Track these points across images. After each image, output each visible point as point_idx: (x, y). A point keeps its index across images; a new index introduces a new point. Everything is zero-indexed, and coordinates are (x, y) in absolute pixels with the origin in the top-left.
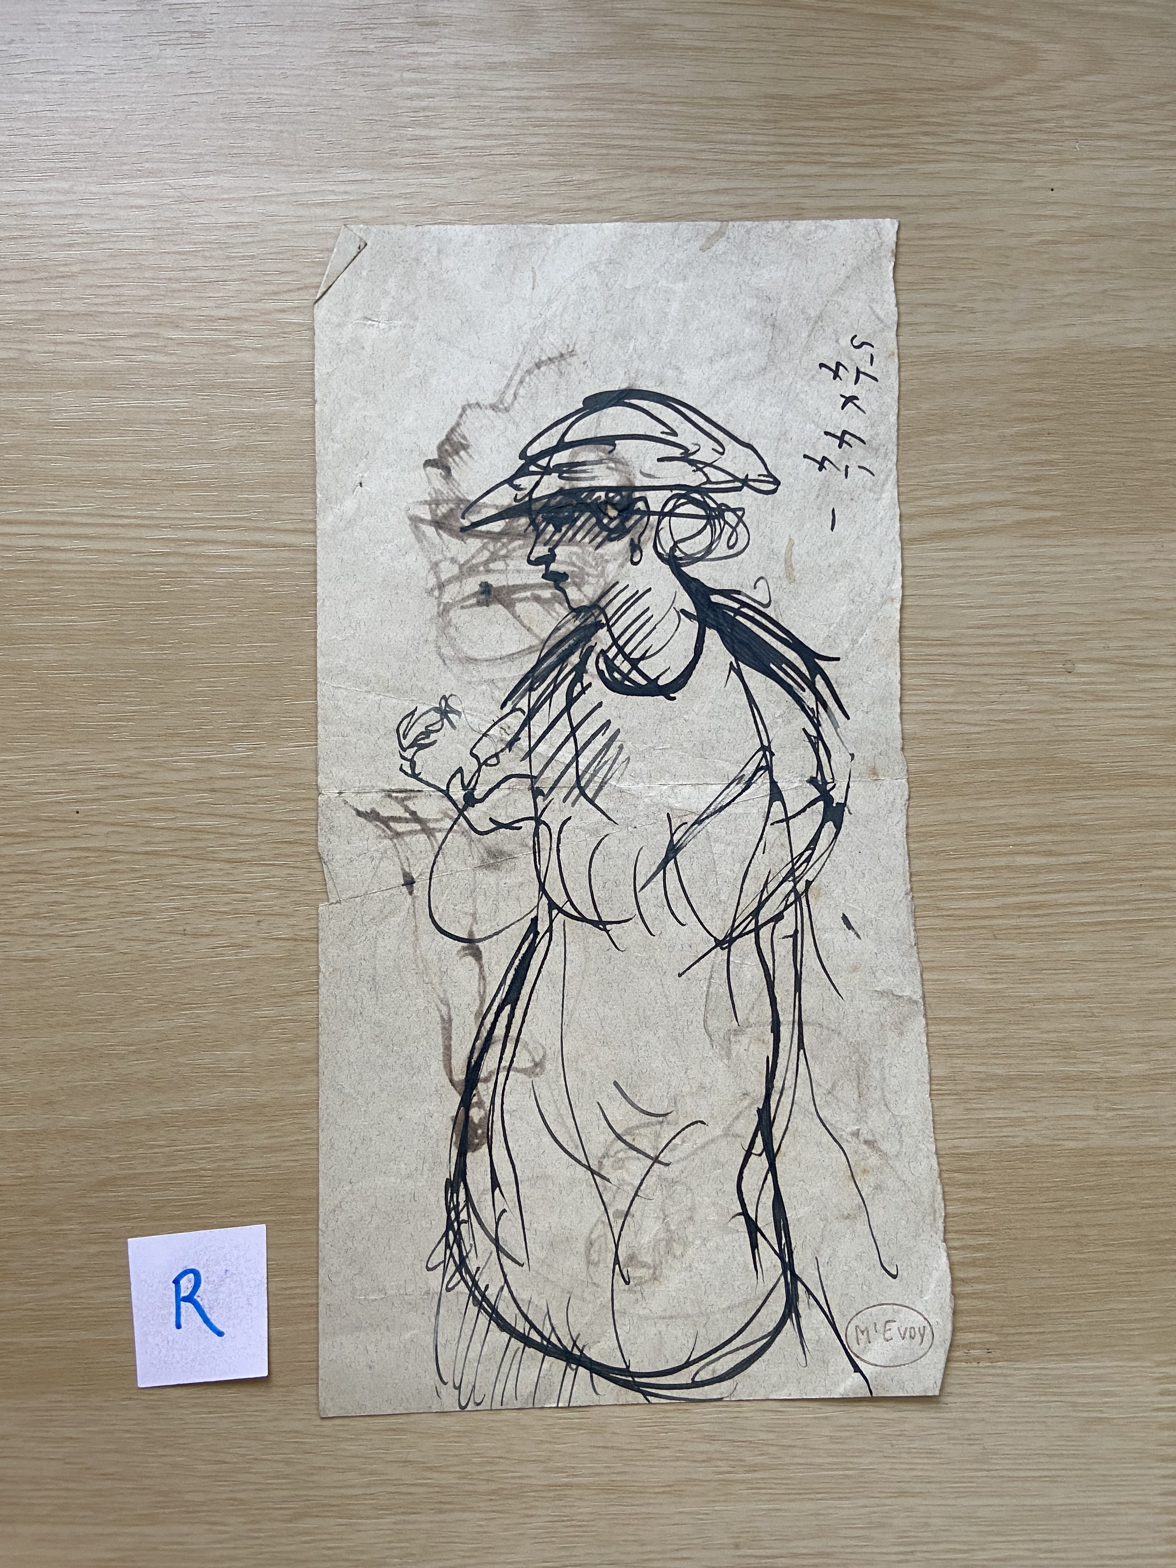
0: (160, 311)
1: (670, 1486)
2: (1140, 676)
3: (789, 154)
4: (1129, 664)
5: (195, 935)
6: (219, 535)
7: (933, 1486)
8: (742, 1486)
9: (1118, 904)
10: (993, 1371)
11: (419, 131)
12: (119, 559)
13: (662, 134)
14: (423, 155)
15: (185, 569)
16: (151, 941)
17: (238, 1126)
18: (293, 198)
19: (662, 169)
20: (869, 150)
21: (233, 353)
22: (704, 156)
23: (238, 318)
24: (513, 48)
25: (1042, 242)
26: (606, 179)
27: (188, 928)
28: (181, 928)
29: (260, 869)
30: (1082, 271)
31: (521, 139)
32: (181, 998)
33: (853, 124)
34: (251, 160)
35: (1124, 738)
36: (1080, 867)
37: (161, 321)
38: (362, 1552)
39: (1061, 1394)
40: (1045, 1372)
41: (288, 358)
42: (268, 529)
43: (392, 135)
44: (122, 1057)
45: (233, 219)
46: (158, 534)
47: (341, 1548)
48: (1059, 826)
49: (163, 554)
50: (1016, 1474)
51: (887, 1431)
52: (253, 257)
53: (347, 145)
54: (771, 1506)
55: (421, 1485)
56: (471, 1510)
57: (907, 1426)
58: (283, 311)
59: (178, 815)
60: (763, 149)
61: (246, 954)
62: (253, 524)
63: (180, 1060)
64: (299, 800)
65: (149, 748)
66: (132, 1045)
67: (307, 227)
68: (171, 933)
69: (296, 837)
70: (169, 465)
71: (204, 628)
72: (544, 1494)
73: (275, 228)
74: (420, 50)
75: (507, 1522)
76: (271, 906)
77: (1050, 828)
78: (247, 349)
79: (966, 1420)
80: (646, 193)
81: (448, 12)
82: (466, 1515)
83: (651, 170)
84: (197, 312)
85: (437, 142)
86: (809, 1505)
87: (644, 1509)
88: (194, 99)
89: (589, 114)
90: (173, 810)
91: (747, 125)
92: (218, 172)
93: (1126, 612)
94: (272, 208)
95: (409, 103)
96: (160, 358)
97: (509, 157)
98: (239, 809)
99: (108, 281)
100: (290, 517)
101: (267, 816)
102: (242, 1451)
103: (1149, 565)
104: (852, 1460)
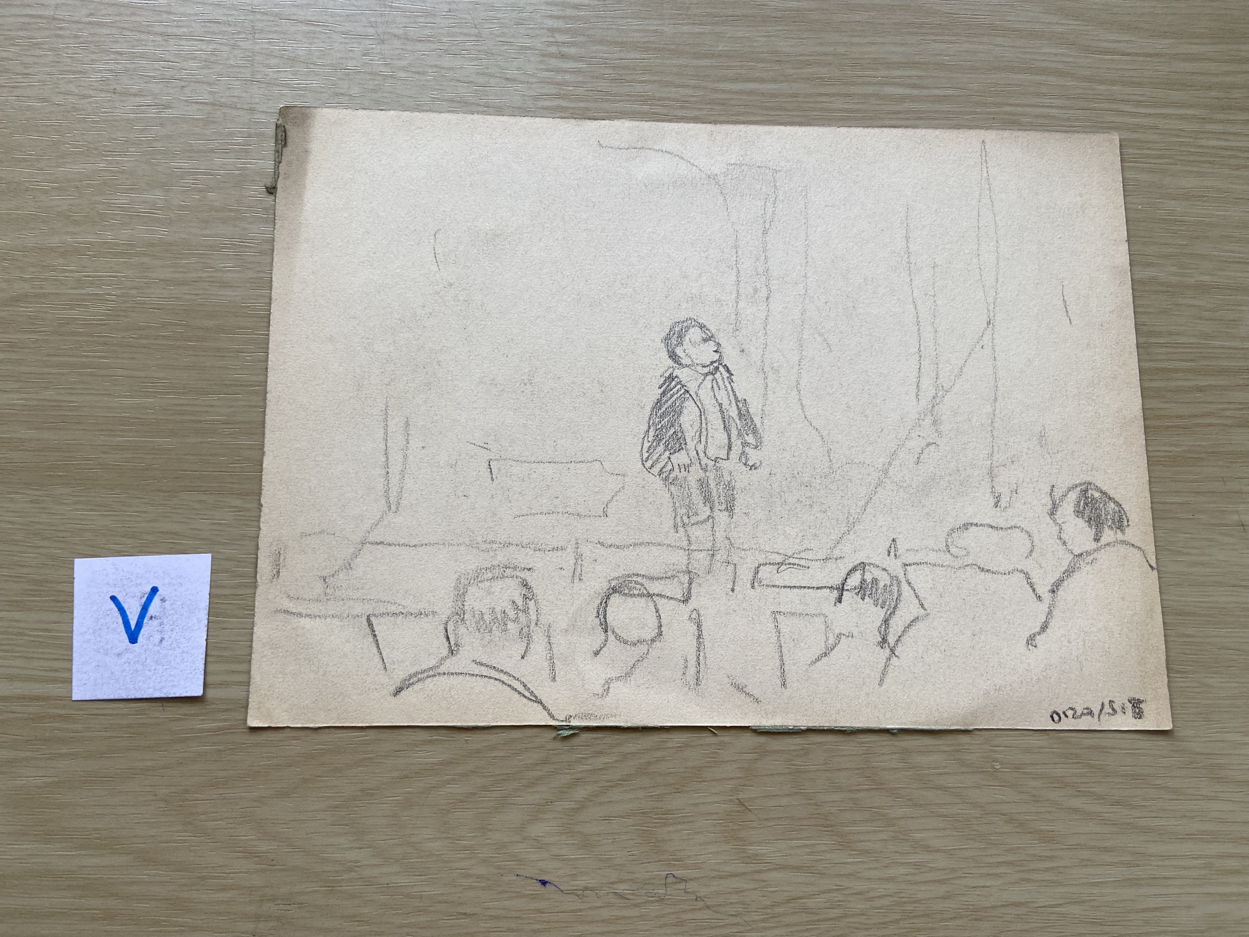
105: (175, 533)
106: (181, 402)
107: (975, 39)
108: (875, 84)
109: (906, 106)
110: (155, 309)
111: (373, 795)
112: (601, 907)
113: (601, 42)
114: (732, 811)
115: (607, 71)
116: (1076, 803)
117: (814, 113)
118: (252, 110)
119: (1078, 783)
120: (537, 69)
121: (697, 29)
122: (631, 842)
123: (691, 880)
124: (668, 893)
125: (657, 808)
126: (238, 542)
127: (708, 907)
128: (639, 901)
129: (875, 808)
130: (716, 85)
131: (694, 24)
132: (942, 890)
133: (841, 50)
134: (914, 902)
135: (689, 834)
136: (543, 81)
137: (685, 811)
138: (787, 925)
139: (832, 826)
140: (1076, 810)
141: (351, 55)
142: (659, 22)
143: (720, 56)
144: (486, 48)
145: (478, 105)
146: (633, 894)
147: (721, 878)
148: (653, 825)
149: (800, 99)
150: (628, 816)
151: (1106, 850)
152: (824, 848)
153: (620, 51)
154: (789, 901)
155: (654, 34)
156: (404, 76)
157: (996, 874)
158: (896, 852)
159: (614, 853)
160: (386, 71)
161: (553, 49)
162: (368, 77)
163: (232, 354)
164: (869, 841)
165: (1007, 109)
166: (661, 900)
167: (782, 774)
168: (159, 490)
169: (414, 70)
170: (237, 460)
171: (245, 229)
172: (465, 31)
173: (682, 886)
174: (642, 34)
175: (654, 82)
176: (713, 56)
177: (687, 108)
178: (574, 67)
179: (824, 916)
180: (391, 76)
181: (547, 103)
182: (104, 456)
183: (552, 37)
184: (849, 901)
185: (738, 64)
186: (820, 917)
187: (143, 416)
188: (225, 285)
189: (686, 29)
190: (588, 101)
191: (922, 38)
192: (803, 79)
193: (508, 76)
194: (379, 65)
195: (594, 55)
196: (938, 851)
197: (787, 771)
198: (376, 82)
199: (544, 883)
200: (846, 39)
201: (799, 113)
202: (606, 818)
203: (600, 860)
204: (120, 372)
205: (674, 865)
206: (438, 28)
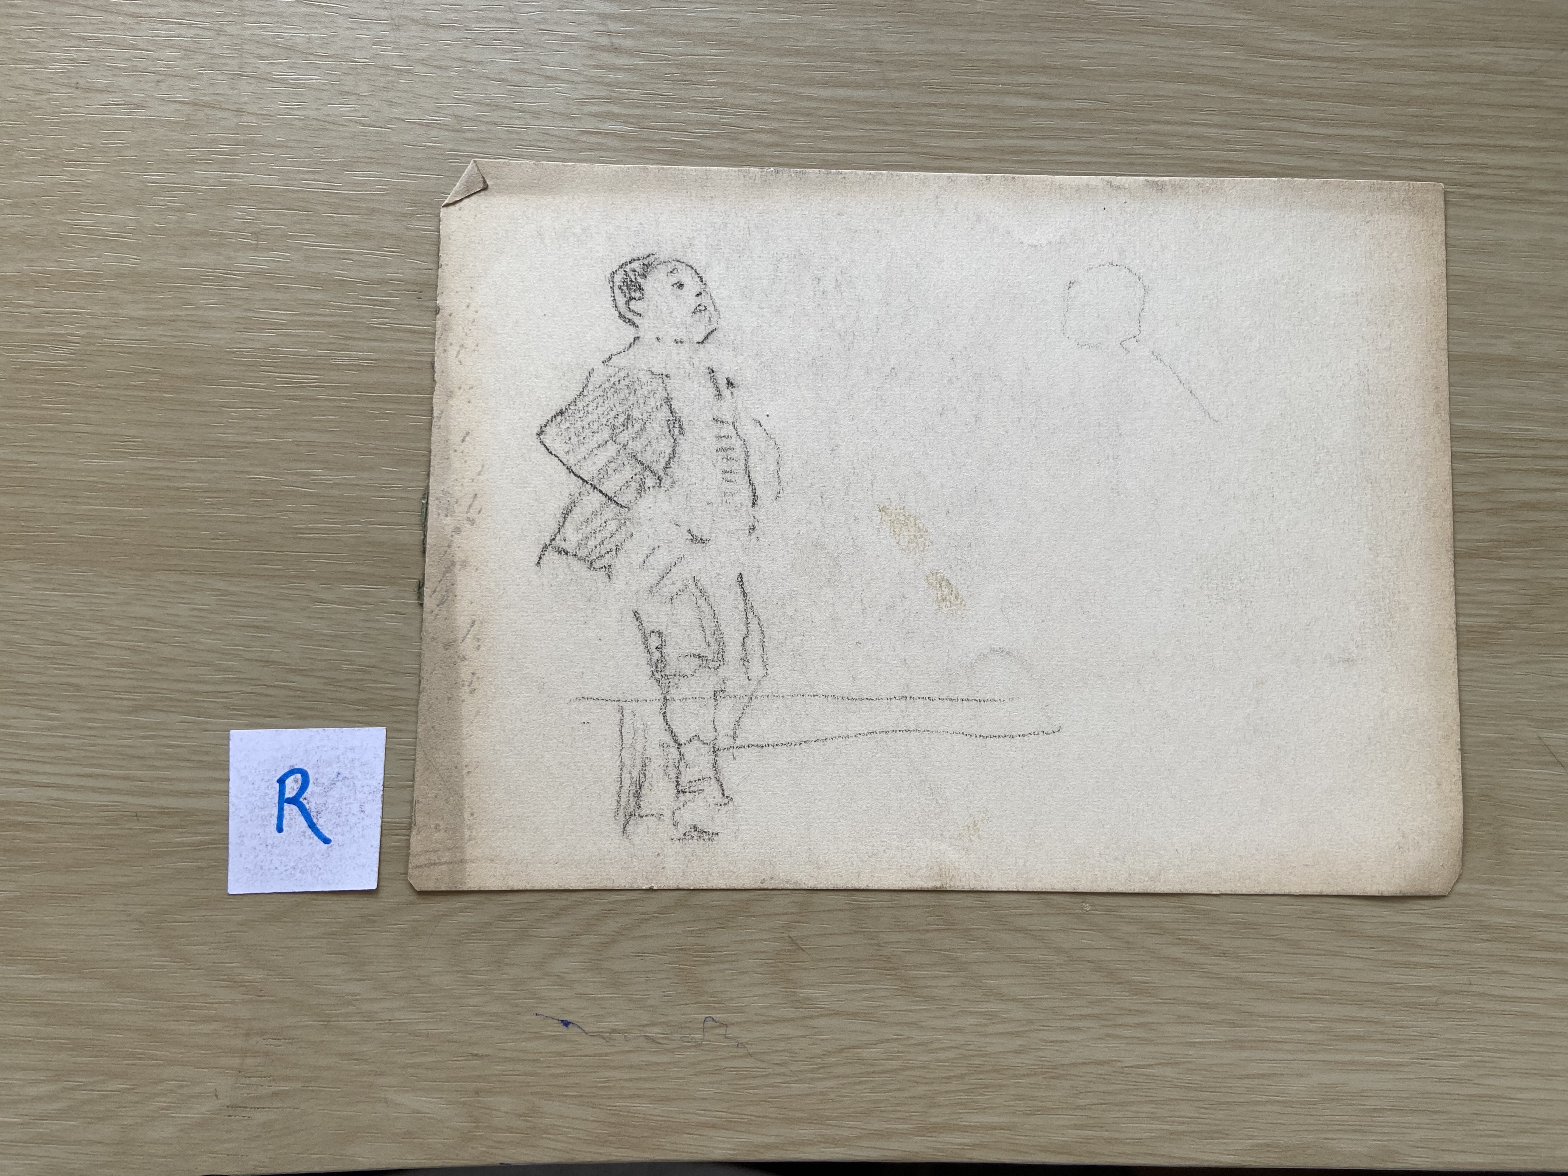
17: (115, 293)
36: (1072, 114)
48: (1055, 68)
77: (1045, 69)
105: (149, 619)
106: (155, 465)
107: (1120, 38)
108: (994, 93)
109: (1032, 121)
110: (125, 353)
111: (375, 921)
112: (630, 1051)
113: (663, 33)
114: (782, 950)
115: (668, 70)
116: (1177, 952)
117: (918, 129)
118: (239, 111)
119: (1179, 929)
120: (584, 65)
121: (781, 19)
122: (668, 982)
123: (732, 1024)
124: (706, 1038)
125: (697, 944)
126: (222, 631)
127: (750, 1055)
128: (673, 1046)
129: (945, 950)
130: (801, 90)
131: (777, 11)
132: (1018, 1042)
133: (955, 48)
134: (983, 1056)
135: (733, 974)
136: (591, 81)
137: (729, 949)
138: (838, 1077)
139: (895, 969)
140: (1175, 960)
141: (359, 44)
142: (735, 9)
143: (808, 53)
144: (522, 37)
145: (512, 109)
146: (666, 1038)
147: (766, 1023)
148: (692, 963)
149: (903, 110)
150: (664, 952)
151: (1207, 1006)
152: (883, 993)
153: (686, 45)
154: (841, 1051)
155: (728, 24)
156: (423, 71)
157: (1078, 1028)
158: (966, 1000)
159: (646, 993)
160: (402, 65)
161: (604, 41)
162: (379, 71)
163: (215, 410)
164: (936, 987)
165: (1153, 127)
166: (698, 1045)
167: (841, 910)
168: (131, 569)
169: (435, 63)
170: (222, 535)
171: (230, 258)
172: (498, 16)
173: (722, 1031)
174: (713, 24)
175: (727, 84)
176: (798, 53)
177: (765, 118)
178: (629, 63)
179: (881, 1068)
180: (408, 72)
181: (595, 109)
182: (68, 527)
183: (605, 25)
184: (909, 1053)
185: (829, 64)
186: (876, 1069)
187: (112, 481)
188: (207, 325)
189: (767, 17)
190: (645, 107)
191: (1056, 35)
192: (908, 84)
193: (548, 74)
194: (393, 56)
195: (654, 48)
196: (1013, 1000)
197: (848, 907)
198: (390, 78)
199: (566, 1024)
200: (962, 35)
201: (900, 128)
202: (640, 955)
203: (630, 1000)
204: (83, 427)
205: (714, 1007)
206: (464, 11)
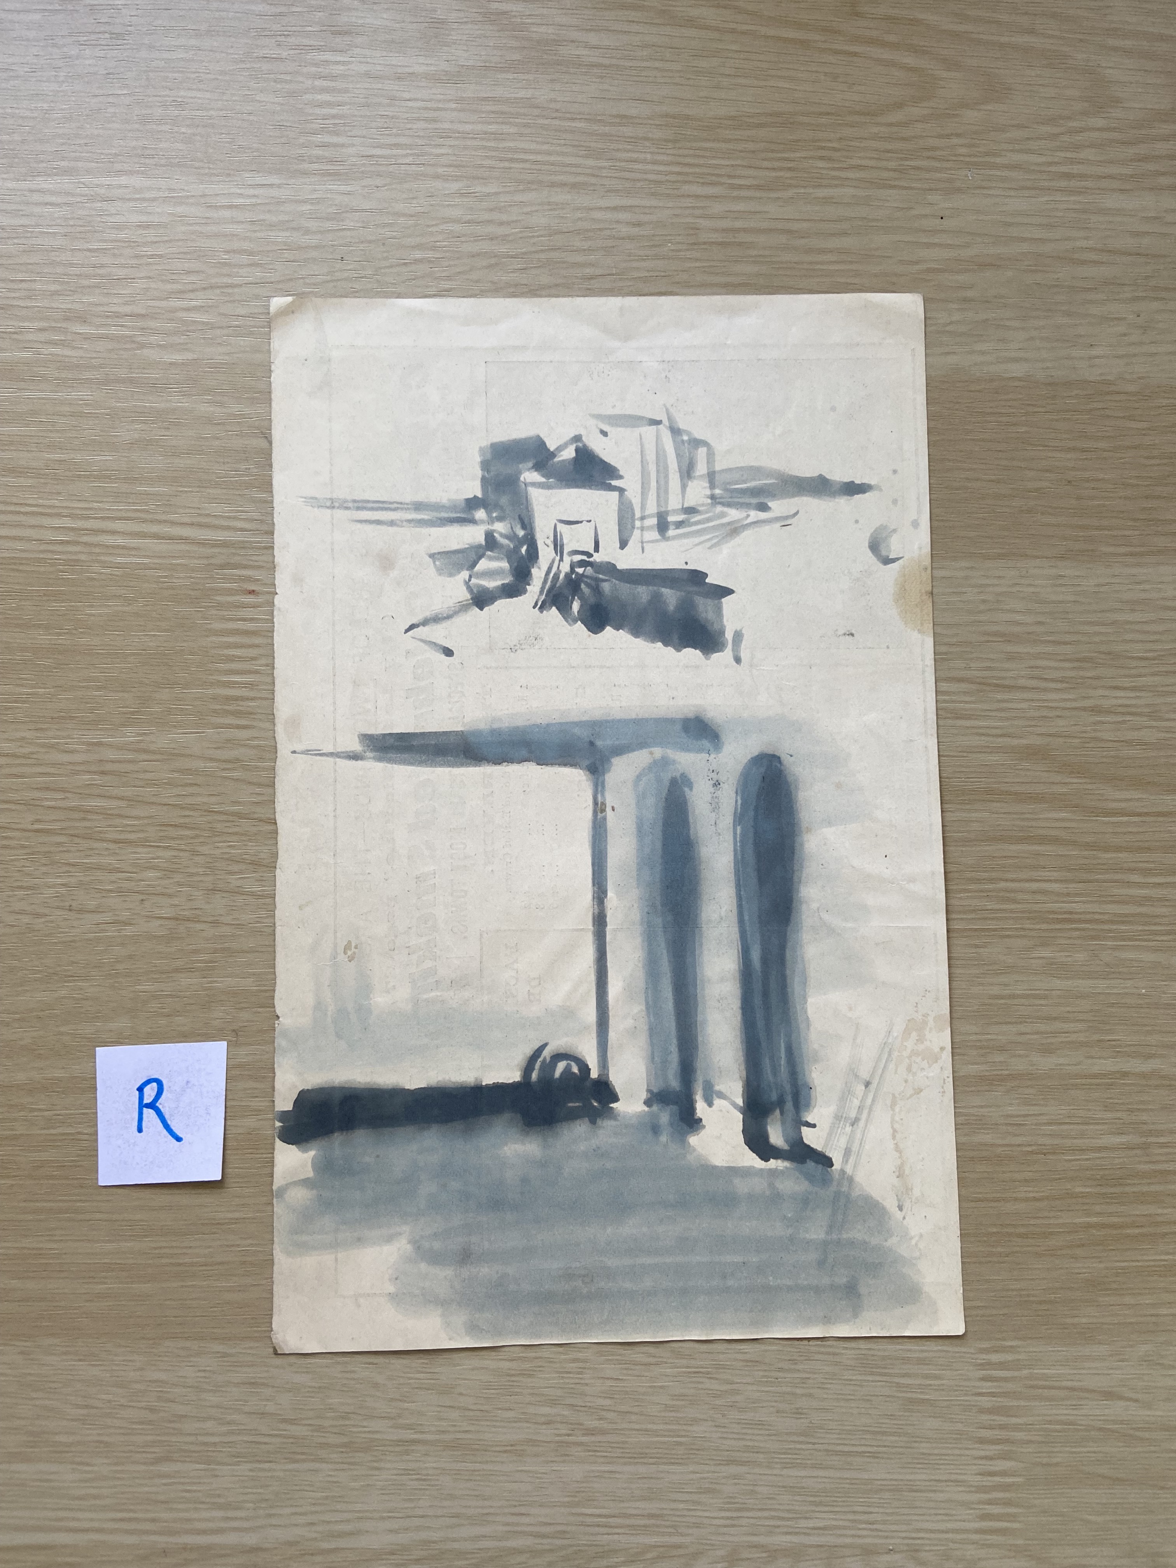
0: (69, 306)
1: (512, 1445)
2: (999, 696)
3: (687, 174)
4: (989, 685)
5: (80, 911)
6: (118, 526)
7: (761, 1456)
8: (579, 1449)
9: (965, 912)
10: (822, 1350)
11: (327, 139)
12: (19, 545)
13: (564, 149)
14: (331, 161)
15: (83, 557)
16: (38, 915)
18: (202, 200)
19: (563, 185)
20: (767, 173)
21: (138, 349)
22: (604, 173)
23: (143, 316)
24: (421, 60)
25: (929, 270)
26: (508, 192)
27: (74, 904)
28: (67, 904)
29: (145, 850)
30: (965, 300)
31: (427, 149)
32: (65, 971)
33: (750, 146)
34: (163, 162)
35: (979, 755)
37: (71, 316)
38: (219, 1496)
39: (885, 1375)
40: (872, 1352)
41: (190, 356)
42: (165, 521)
43: (301, 141)
44: (8, 1025)
45: (144, 218)
46: (57, 522)
47: (199, 1491)
49: (62, 542)
50: (839, 1448)
51: (718, 1402)
52: (160, 256)
53: (258, 150)
54: (607, 1469)
55: (276, 1436)
56: (322, 1460)
57: (738, 1398)
58: (188, 310)
59: (68, 795)
60: (662, 168)
61: (129, 931)
62: (151, 516)
63: (63, 1029)
64: (186, 785)
65: (42, 729)
66: (16, 1013)
67: (214, 228)
68: (58, 908)
69: (182, 821)
70: (72, 456)
71: (100, 615)
72: (390, 1449)
73: (183, 228)
74: (333, 58)
75: (355, 1473)
76: (153, 886)
78: (151, 346)
79: (794, 1394)
80: (546, 207)
81: (360, 21)
82: (317, 1465)
83: (553, 185)
84: (106, 309)
85: (344, 150)
86: (642, 1469)
87: (485, 1467)
88: (110, 99)
89: (492, 128)
90: (63, 790)
91: (647, 144)
92: (131, 173)
93: (988, 634)
94: (179, 210)
95: (318, 111)
96: (67, 352)
97: (414, 168)
98: (128, 792)
99: (20, 276)
100: (187, 511)
101: (154, 799)
102: (110, 1397)
103: (1014, 590)
104: (685, 1427)
